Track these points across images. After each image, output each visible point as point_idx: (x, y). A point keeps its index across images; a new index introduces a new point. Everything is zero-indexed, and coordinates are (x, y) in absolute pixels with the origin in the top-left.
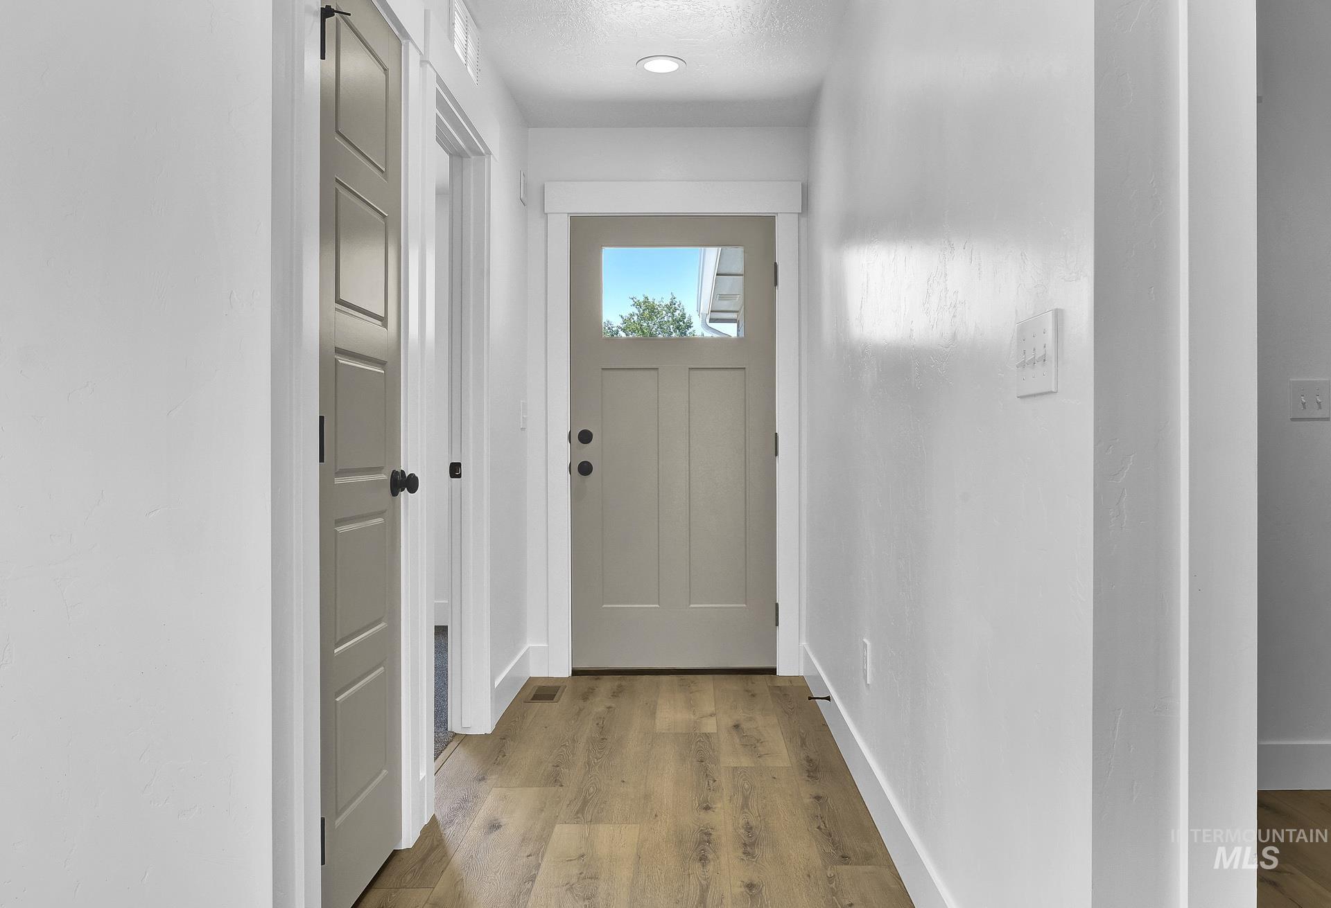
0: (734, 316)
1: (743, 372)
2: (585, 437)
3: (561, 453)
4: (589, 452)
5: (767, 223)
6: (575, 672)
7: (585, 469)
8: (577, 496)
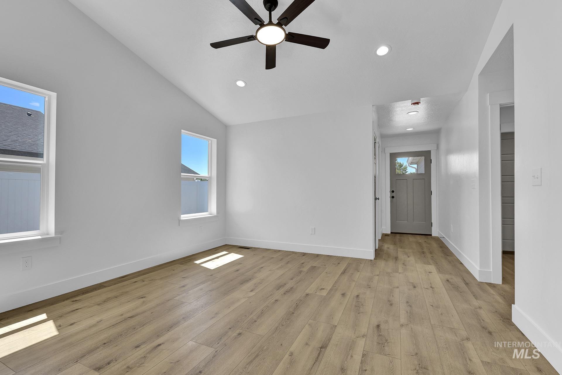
0: (416, 163)
1: (424, 180)
2: (393, 192)
3: (389, 195)
4: (394, 194)
5: (429, 152)
6: (391, 233)
7: (393, 197)
8: (391, 202)
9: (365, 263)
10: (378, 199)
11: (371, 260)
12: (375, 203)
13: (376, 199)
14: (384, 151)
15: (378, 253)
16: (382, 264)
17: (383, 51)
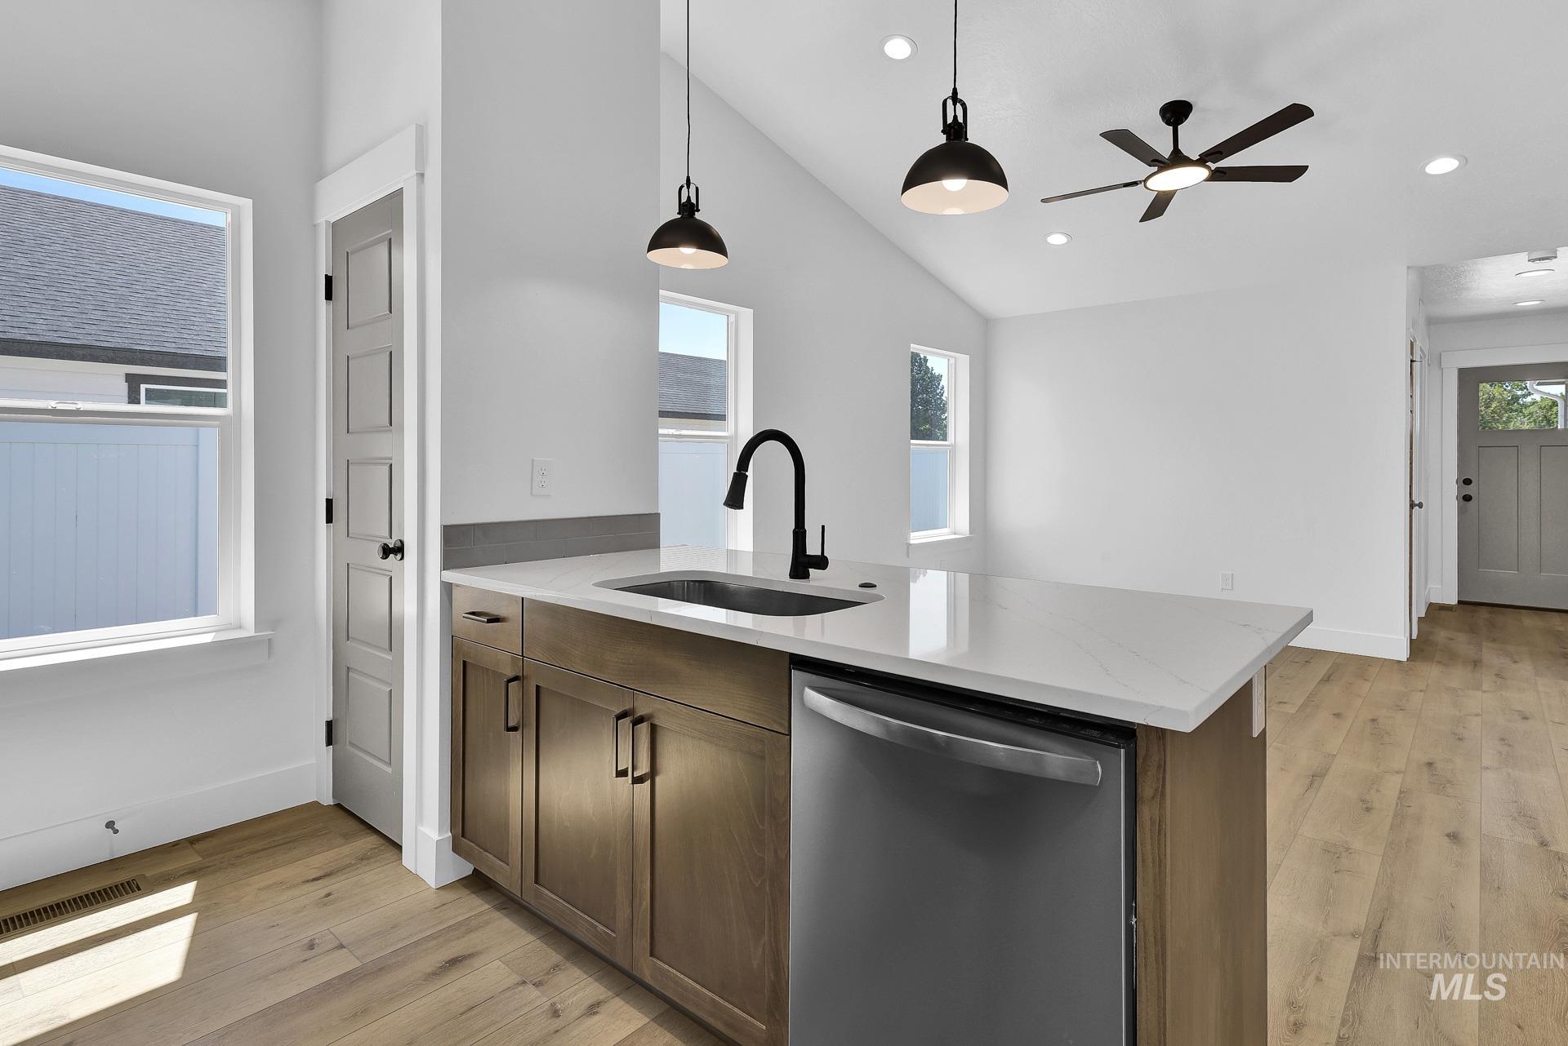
2: (1467, 482)
3: (1452, 490)
4: (1470, 490)
6: (1460, 603)
7: (1467, 498)
8: (1462, 512)
9: (1382, 666)
10: (1420, 505)
11: (1399, 662)
12: (1411, 516)
13: (1412, 506)
14: (1438, 361)
15: (1419, 648)
16: (1432, 672)
17: (1443, 165)
